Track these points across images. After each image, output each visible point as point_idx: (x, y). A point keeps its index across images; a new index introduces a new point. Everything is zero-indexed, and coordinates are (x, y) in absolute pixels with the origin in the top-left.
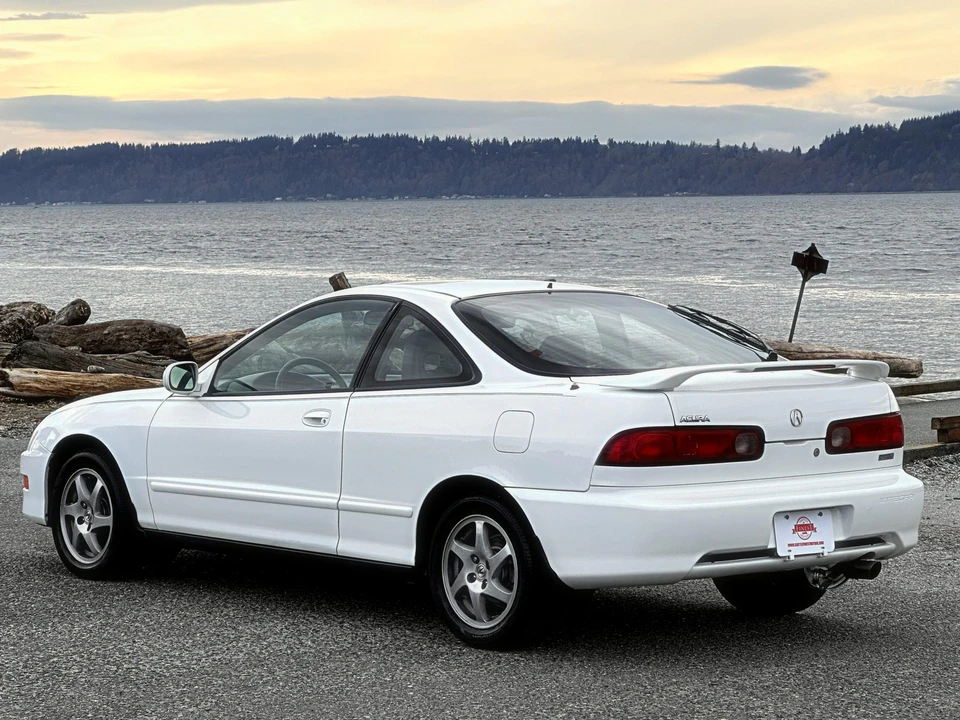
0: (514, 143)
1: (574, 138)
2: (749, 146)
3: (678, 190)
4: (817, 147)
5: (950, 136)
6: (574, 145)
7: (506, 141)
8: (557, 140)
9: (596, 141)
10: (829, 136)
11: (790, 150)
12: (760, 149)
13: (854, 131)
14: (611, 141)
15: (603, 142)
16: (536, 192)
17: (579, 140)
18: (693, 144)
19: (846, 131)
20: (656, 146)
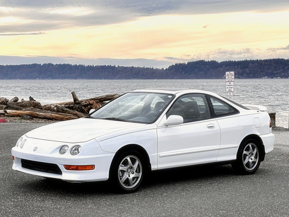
0: (95, 66)
1: (110, 65)
2: (152, 68)
3: (135, 78)
4: (168, 68)
5: (198, 66)
6: (109, 67)
7: (93, 66)
8: (106, 66)
9: (115, 66)
11: (161, 69)
12: (154, 68)
13: (176, 64)
14: (118, 66)
15: (117, 66)
16: (100, 78)
17: (111, 66)
18: (138, 67)
19: (174, 64)
20: (129, 67)
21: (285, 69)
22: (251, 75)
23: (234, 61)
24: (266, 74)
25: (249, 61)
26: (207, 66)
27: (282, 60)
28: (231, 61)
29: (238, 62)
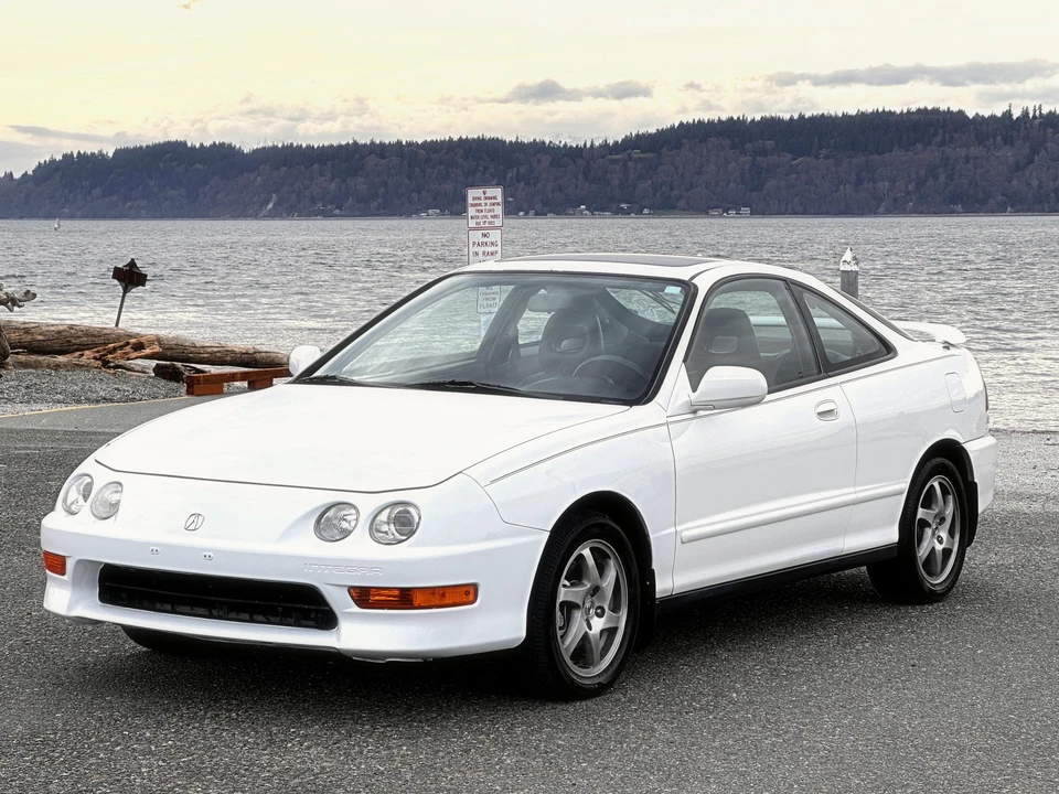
4: (30, 172)
5: (161, 165)
10: (42, 162)
19: (59, 157)
21: (508, 178)
22: (374, 204)
23: (304, 146)
24: (435, 199)
25: (365, 145)
26: (198, 166)
27: (496, 142)
28: (295, 145)
29: (323, 150)
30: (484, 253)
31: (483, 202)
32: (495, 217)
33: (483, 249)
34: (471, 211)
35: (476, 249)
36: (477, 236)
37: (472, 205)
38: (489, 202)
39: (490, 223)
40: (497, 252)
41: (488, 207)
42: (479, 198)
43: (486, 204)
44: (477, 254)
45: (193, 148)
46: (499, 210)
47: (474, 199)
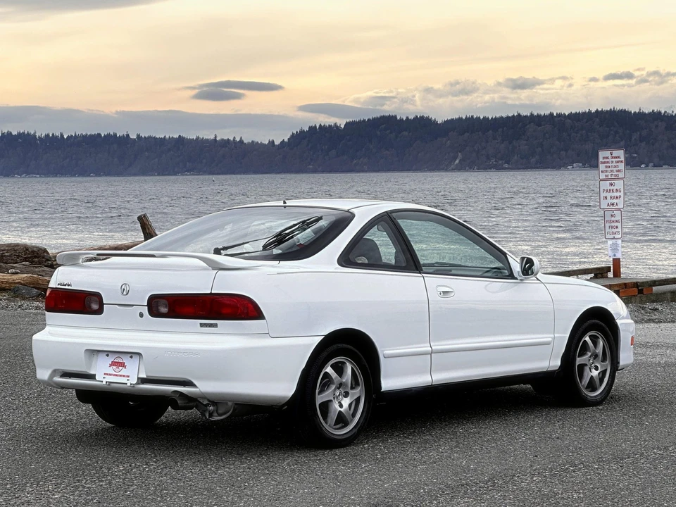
0: (68, 137)
1: (112, 133)
2: (238, 139)
3: (188, 171)
4: (286, 140)
5: (379, 133)
6: (111, 139)
7: (62, 136)
8: (99, 135)
9: (128, 135)
10: (295, 132)
11: (267, 142)
12: (245, 142)
13: (312, 129)
14: (139, 136)
15: (133, 136)
16: (84, 172)
17: (115, 135)
18: (198, 138)
19: (306, 129)
20: (171, 139)
21: (633, 139)
22: (533, 160)
23: (481, 118)
24: (578, 155)
25: (526, 116)
26: (405, 133)
27: (624, 113)
28: (475, 117)
29: (495, 119)
30: (611, 197)
31: (610, 160)
32: (619, 171)
33: (610, 194)
34: (602, 167)
35: (605, 194)
36: (605, 185)
37: (603, 163)
38: (614, 160)
39: (616, 175)
40: (620, 196)
41: (614, 164)
42: (607, 158)
43: (612, 162)
44: (606, 198)
45: (401, 120)
46: (622, 166)
47: (604, 158)
